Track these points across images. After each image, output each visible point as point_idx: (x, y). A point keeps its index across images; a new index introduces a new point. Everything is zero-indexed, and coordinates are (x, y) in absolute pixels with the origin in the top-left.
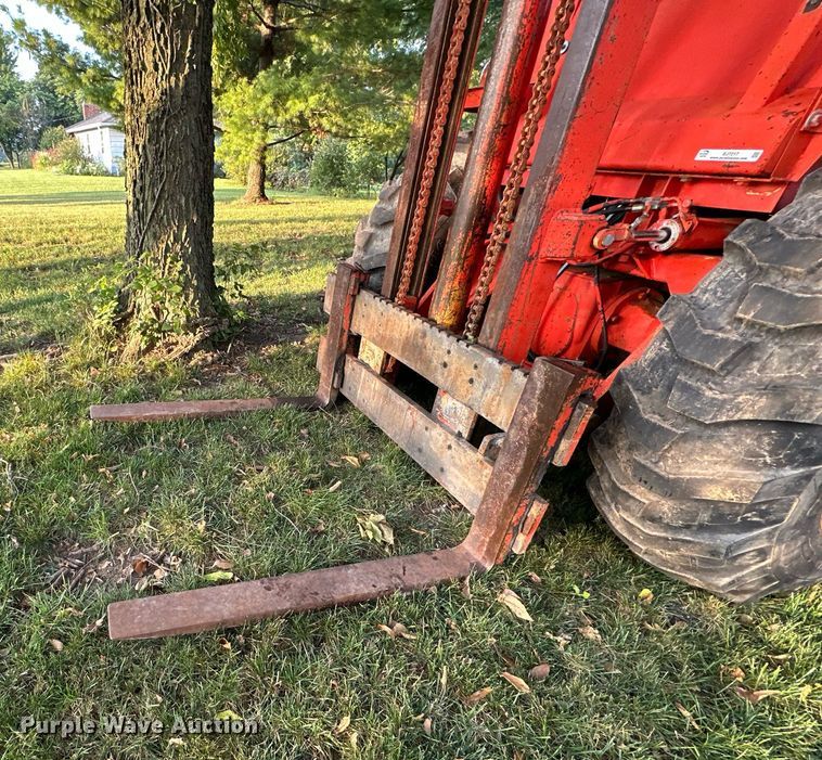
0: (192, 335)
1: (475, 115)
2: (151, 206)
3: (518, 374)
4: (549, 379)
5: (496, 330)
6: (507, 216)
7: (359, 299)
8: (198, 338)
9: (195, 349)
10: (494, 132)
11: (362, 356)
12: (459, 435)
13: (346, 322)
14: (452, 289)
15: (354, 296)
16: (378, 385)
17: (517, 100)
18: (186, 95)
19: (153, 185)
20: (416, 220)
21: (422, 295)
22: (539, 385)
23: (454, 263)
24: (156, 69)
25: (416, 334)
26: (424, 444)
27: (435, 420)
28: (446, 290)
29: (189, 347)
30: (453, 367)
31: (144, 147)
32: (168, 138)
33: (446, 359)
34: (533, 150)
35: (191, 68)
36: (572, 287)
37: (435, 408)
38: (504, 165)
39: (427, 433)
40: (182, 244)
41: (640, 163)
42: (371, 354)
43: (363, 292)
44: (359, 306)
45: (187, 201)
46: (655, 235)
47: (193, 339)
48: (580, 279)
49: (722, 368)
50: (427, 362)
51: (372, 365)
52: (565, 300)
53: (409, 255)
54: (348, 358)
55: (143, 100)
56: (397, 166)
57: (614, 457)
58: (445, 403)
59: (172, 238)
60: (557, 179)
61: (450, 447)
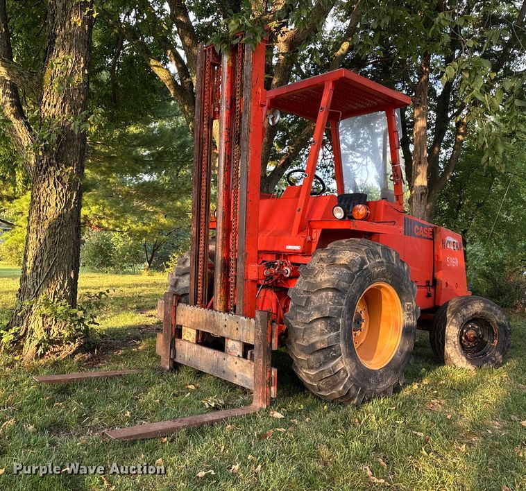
0: (72, 344)
1: (214, 231)
2: (46, 270)
3: (252, 320)
4: (261, 316)
5: (241, 308)
6: (234, 266)
7: (178, 307)
8: (77, 345)
9: (75, 353)
10: (223, 240)
11: (184, 337)
12: (239, 356)
13: (173, 320)
14: (221, 296)
15: (175, 307)
16: (196, 347)
17: (228, 229)
18: (72, 217)
19: (48, 258)
20: (200, 270)
21: (208, 303)
22: (259, 320)
23: (219, 285)
24: (57, 205)
25: (210, 317)
26: (225, 367)
27: (227, 353)
28: (218, 297)
29: (72, 351)
30: (229, 326)
31: (45, 240)
32: (60, 236)
33: (225, 323)
34: (237, 245)
35: (75, 206)
36: (267, 295)
37: (226, 349)
38: (229, 250)
39: (225, 361)
40: (65, 290)
41: (272, 249)
42: (189, 334)
43: (180, 304)
44: (178, 311)
45: (68, 267)
46: (284, 271)
47: (74, 346)
48: (269, 291)
49: (305, 304)
50: (217, 327)
51: (190, 340)
52: (266, 301)
53: (199, 285)
54: (176, 340)
55: (47, 219)
56: (154, 251)
57: (293, 347)
58: (230, 344)
59: (58, 287)
60: (246, 254)
61: (236, 363)
